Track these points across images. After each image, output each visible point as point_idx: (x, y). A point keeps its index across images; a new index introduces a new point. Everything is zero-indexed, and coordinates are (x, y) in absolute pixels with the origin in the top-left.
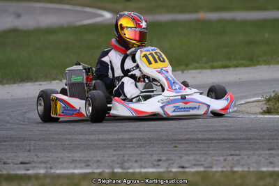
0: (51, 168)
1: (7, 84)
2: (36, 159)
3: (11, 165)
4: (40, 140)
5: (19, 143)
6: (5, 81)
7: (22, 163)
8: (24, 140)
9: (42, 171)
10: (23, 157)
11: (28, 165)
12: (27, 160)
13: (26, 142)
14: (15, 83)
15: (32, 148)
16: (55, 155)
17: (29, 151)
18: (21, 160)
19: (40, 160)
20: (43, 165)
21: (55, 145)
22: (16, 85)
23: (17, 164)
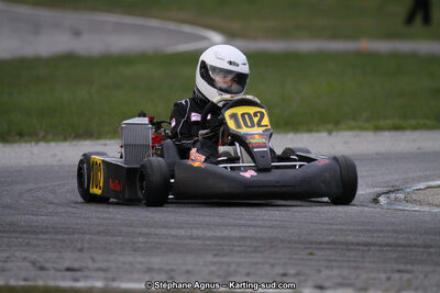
0: (114, 280)
1: (53, 140)
2: (90, 264)
3: (52, 272)
4: (99, 233)
5: (65, 237)
6: (50, 137)
7: (68, 269)
8: (74, 233)
9: (99, 284)
10: (70, 259)
11: (78, 274)
12: (76, 265)
13: (76, 236)
14: (65, 139)
15: (86, 246)
16: (121, 258)
17: (81, 250)
18: (67, 264)
19: (96, 265)
20: (101, 274)
21: (122, 243)
22: (67, 144)
23: (60, 271)
